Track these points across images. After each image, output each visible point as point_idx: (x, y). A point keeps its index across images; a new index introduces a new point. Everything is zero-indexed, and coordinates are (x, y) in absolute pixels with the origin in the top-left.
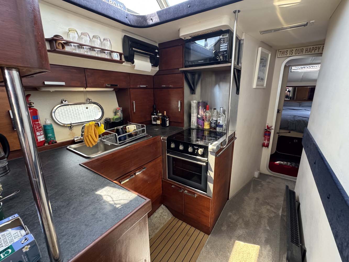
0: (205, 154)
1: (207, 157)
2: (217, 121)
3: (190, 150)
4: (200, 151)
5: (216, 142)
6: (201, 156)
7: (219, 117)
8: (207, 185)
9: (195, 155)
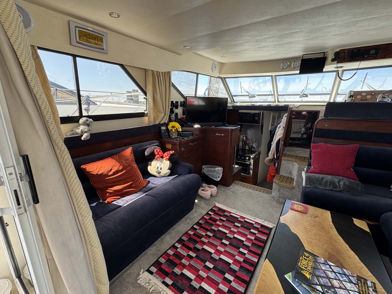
0: (249, 159)
1: (250, 161)
2: (252, 145)
3: (243, 158)
4: (247, 158)
5: (253, 155)
6: (247, 160)
7: (253, 144)
8: (249, 171)
9: (245, 159)
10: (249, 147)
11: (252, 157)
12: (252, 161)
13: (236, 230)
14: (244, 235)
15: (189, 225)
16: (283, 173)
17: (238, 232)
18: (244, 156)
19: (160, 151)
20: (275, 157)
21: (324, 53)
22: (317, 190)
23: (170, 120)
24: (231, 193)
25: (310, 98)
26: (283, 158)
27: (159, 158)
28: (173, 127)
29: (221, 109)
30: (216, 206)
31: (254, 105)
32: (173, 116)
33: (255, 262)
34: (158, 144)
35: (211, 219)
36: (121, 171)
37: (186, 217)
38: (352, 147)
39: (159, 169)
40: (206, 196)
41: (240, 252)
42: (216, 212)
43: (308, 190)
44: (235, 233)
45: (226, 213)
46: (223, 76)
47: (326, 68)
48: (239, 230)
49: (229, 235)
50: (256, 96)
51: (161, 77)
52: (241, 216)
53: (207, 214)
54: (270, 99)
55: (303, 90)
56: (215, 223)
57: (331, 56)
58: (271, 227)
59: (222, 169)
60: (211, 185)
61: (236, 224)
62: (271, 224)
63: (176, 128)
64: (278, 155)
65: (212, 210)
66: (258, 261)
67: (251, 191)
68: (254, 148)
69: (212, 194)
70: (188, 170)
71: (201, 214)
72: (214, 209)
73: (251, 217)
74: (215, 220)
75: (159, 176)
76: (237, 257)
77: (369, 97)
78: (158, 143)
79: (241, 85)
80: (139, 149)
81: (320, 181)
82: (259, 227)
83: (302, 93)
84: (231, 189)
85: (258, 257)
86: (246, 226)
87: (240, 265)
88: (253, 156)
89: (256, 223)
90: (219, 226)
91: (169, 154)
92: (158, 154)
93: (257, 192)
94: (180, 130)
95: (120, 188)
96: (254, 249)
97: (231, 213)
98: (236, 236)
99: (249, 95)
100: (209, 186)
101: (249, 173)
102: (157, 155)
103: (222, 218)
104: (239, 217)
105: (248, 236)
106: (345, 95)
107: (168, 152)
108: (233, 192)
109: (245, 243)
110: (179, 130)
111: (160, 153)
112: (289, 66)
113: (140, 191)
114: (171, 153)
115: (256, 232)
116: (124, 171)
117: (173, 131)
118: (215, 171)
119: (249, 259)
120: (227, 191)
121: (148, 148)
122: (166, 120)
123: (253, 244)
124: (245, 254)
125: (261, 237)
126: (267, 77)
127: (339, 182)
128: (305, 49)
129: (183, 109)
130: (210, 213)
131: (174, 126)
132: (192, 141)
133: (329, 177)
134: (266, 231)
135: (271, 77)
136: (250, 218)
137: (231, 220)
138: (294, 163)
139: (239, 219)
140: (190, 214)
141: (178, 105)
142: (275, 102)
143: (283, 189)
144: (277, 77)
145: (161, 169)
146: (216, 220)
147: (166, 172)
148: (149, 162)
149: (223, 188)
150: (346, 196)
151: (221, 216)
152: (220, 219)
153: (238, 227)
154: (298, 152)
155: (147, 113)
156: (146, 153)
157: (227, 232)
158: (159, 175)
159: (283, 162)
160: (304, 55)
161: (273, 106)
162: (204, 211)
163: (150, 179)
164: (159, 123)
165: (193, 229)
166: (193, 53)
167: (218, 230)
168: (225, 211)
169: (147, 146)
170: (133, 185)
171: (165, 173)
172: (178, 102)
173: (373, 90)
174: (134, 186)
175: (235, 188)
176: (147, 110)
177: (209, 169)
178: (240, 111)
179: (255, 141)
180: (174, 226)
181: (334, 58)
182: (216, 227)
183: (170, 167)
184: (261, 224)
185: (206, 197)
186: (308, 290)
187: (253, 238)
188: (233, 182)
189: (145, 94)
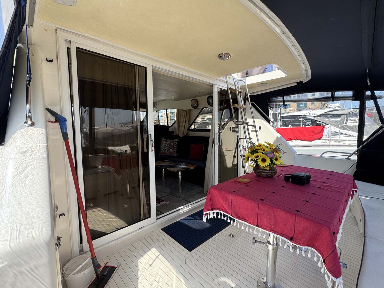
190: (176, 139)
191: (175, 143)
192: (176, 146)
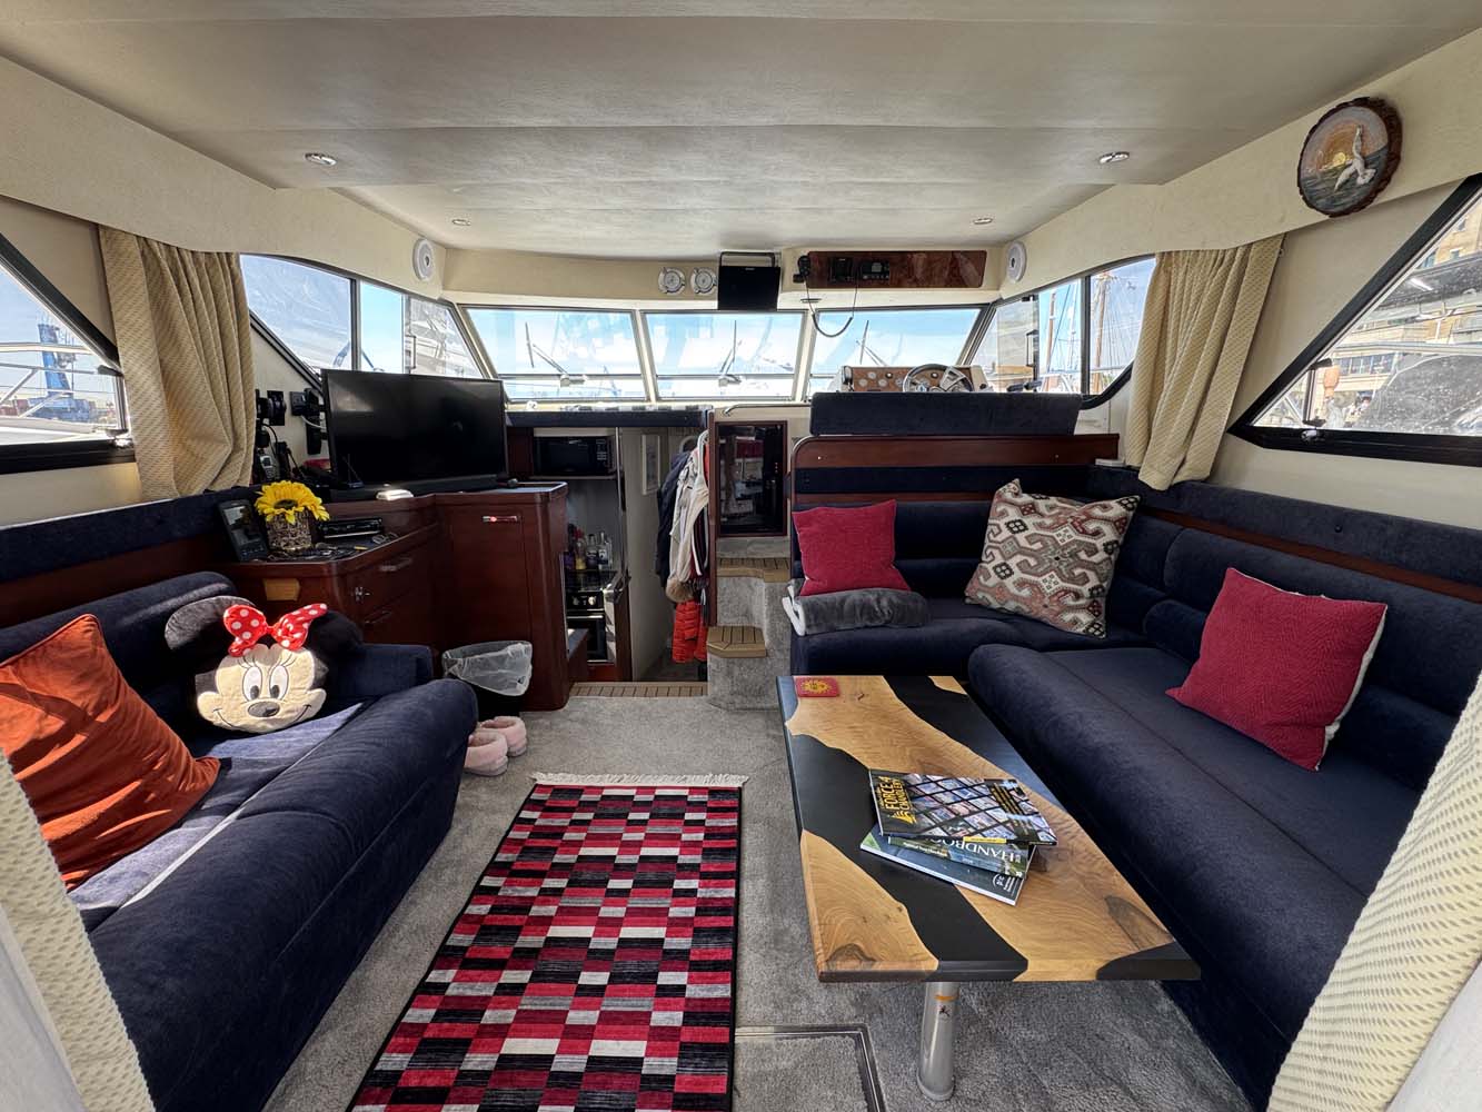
0: (599, 604)
1: (603, 607)
2: (597, 554)
3: (576, 602)
4: (591, 600)
5: (609, 585)
6: (593, 607)
7: (599, 548)
8: (605, 647)
9: (583, 608)
10: (587, 561)
11: (609, 594)
12: (609, 608)
13: (640, 836)
14: (673, 839)
15: (460, 888)
16: (724, 618)
17: (651, 839)
18: (579, 596)
19: (252, 615)
20: (699, 573)
21: (771, 255)
22: (836, 635)
23: (260, 476)
24: (578, 726)
25: (746, 389)
26: (720, 570)
27: (251, 647)
28: (288, 504)
29: (460, 426)
30: (541, 786)
31: (590, 408)
32: (268, 454)
33: (730, 898)
34: (223, 586)
35: (538, 833)
36: (62, 737)
37: (434, 862)
38: (883, 508)
39: (265, 695)
40: (490, 760)
41: (678, 893)
42: (547, 804)
43: (816, 640)
44: (639, 844)
45: (584, 797)
46: (455, 297)
47: (784, 300)
48: (650, 830)
49: (622, 859)
50: (585, 378)
51: (193, 274)
52: (638, 788)
53: (518, 822)
54: (633, 389)
55: (725, 364)
56: (560, 841)
57: (790, 269)
58: (737, 785)
59: (530, 645)
60: (497, 718)
61: (632, 816)
62: (734, 777)
63: (306, 508)
64: (706, 564)
65: (530, 804)
66: (738, 893)
67: (642, 701)
68: (606, 562)
69: (512, 750)
70: (414, 665)
71: (491, 832)
72: (535, 796)
73: (673, 780)
74: (557, 833)
75: (270, 727)
76: (675, 912)
77: (883, 383)
78: (221, 582)
79: (528, 338)
80: (127, 621)
81: (838, 610)
82: (705, 798)
83: (724, 373)
84: (571, 712)
85: (734, 881)
86: (665, 810)
87: (691, 930)
88: (610, 589)
89: (693, 790)
90: (578, 844)
91: (300, 619)
92: (246, 626)
93: (660, 700)
94: (322, 514)
95: (78, 826)
96: (714, 866)
97: (603, 788)
98: (645, 851)
99: (559, 375)
100: (491, 721)
101: (605, 653)
102: (240, 632)
103: (577, 816)
104: (633, 792)
105: (685, 837)
106: (831, 380)
107: (296, 613)
108: (584, 722)
109: (683, 859)
110: (317, 517)
111: (255, 623)
112: (685, 283)
113: (195, 811)
114: (314, 613)
115: (702, 816)
116: (78, 739)
117: (292, 520)
118: (502, 660)
119: (710, 898)
120: (561, 726)
121: (174, 610)
122: (241, 476)
123: (707, 853)
124: (694, 891)
125: (721, 825)
126: (611, 315)
127: (878, 601)
128: (726, 238)
129: (307, 425)
130: (525, 814)
131: (289, 497)
132: (389, 556)
133: (855, 595)
134: (728, 803)
135: (628, 315)
136: (669, 783)
137: (611, 810)
138: (754, 580)
139: (638, 798)
140: (443, 848)
141: (283, 409)
142: (649, 400)
143: (741, 665)
144: (648, 316)
145: (275, 691)
146: (559, 831)
147: (306, 701)
148: (198, 678)
149: (544, 719)
150: (897, 633)
151: (572, 810)
152: (573, 822)
153: (644, 822)
154: (750, 549)
155: (132, 445)
156: (173, 635)
157: (612, 851)
158: (272, 722)
159: (723, 584)
160: (723, 253)
161: (649, 413)
162: (497, 817)
163: (221, 751)
164: (206, 491)
165: (479, 892)
166: (330, 188)
167: (581, 858)
168: (578, 791)
169: (171, 603)
170: (149, 793)
171: (301, 704)
172: (281, 393)
173: (882, 366)
174: (154, 799)
175: (585, 706)
176: (130, 427)
177: (477, 656)
178: (541, 433)
179: (605, 537)
180: (395, 918)
181: (798, 272)
182: (566, 853)
183: (321, 674)
184: (707, 788)
185: (494, 762)
186: (918, 851)
187: (701, 836)
188: (571, 687)
189: (111, 351)
190: (1113, 503)
191: (1097, 533)
192: (1096, 558)
